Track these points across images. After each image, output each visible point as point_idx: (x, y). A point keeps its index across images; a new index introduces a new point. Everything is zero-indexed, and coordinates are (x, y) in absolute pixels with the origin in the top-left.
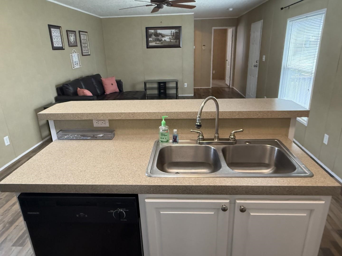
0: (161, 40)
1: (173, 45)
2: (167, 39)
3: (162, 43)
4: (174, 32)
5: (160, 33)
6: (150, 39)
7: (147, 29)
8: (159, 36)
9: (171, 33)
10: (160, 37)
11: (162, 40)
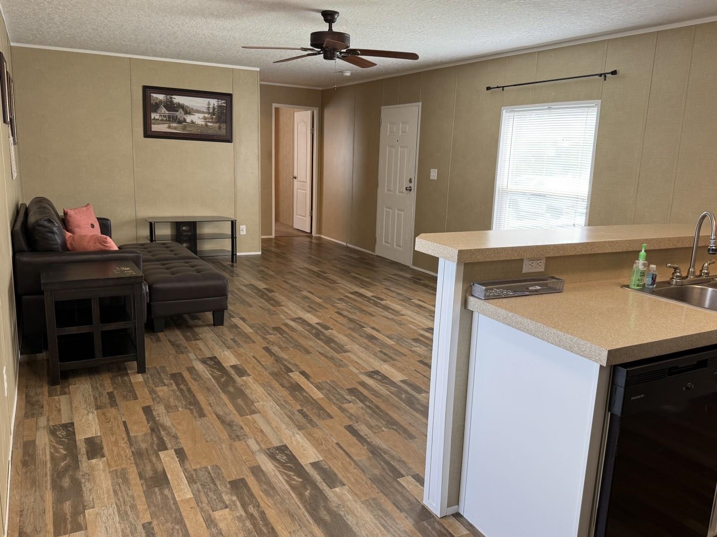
0: (182, 119)
1: (212, 136)
2: (197, 119)
3: (184, 128)
4: (216, 105)
5: (179, 103)
6: (154, 115)
7: (147, 90)
8: (177, 111)
9: (207, 106)
10: (180, 114)
11: (185, 120)
